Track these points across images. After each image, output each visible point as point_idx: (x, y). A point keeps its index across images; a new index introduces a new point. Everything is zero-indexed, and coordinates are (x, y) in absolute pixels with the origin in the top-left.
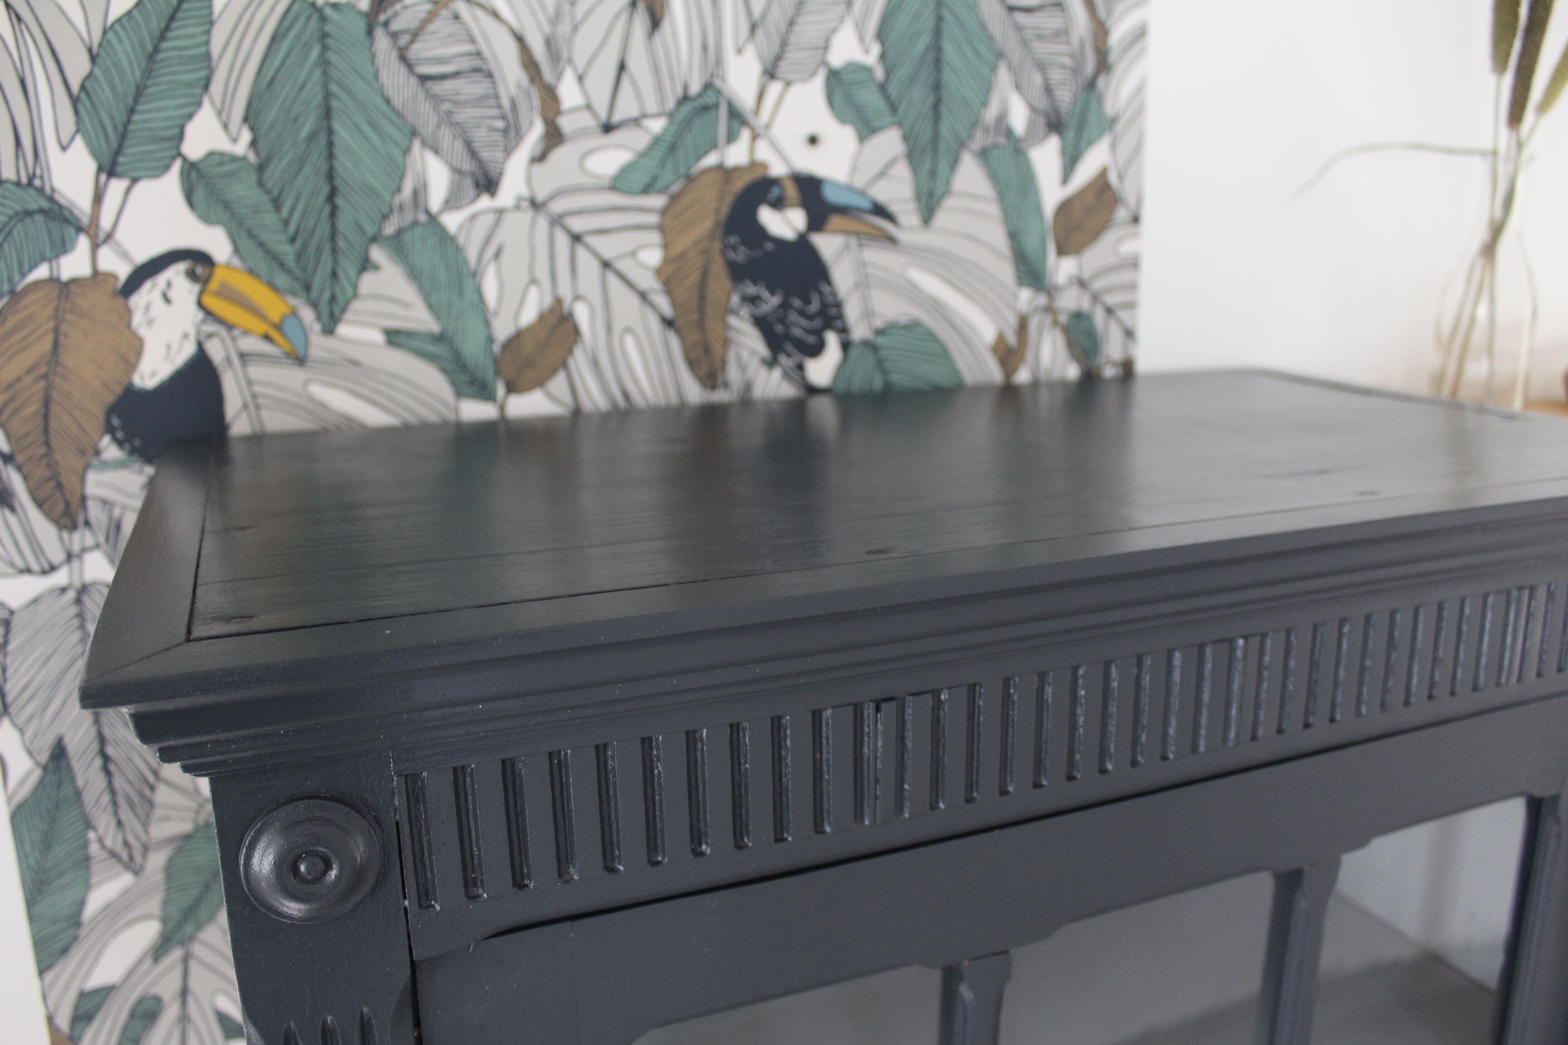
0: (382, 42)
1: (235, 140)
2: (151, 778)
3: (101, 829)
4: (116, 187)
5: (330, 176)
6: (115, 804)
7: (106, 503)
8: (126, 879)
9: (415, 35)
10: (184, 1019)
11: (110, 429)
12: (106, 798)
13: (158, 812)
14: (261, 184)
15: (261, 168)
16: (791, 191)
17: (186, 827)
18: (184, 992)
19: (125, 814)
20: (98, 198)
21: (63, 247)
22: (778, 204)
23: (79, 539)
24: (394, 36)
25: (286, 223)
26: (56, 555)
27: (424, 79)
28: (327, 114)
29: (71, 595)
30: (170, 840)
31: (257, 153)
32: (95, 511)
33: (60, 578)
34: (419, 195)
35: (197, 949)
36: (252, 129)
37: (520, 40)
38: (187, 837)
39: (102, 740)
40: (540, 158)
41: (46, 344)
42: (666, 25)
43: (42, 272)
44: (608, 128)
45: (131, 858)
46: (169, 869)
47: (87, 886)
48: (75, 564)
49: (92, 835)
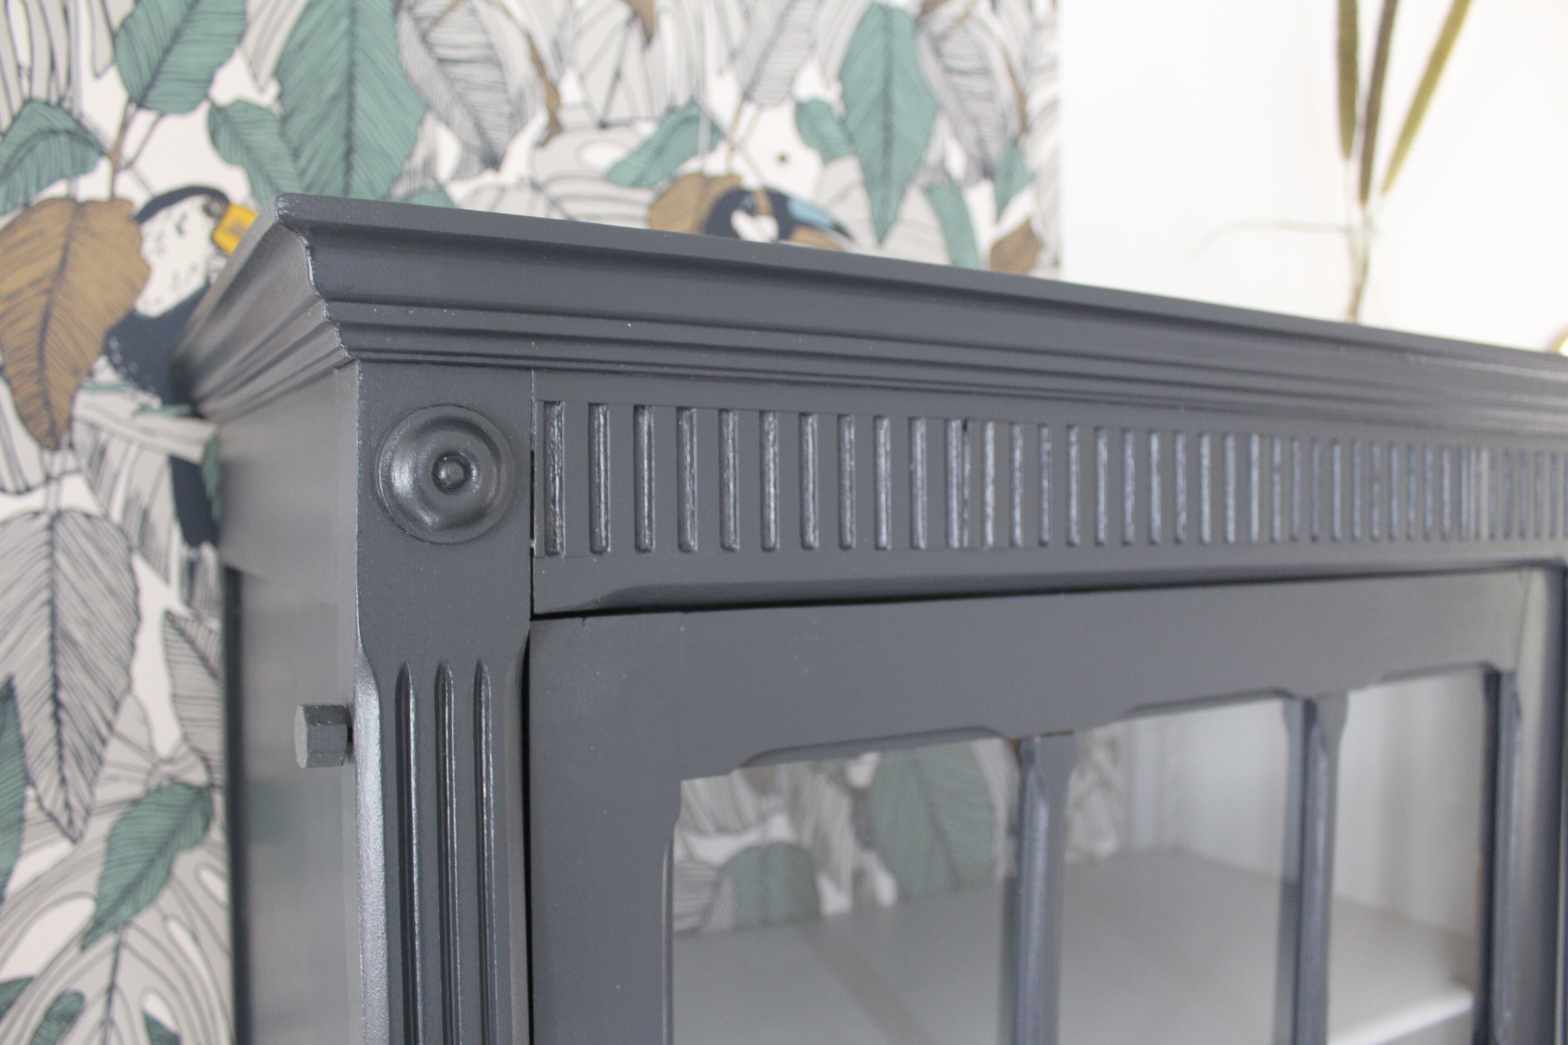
0: (406, 24)
1: (262, 90)
2: (104, 730)
3: (41, 787)
4: (143, 119)
5: (349, 135)
6: (61, 757)
7: (94, 427)
8: (63, 847)
9: (437, 20)
10: (107, 1022)
11: (107, 351)
12: (52, 751)
13: (107, 771)
14: (283, 134)
15: (285, 119)
16: (763, 202)
17: (135, 790)
18: (111, 988)
19: (71, 770)
20: (124, 127)
21: (83, 168)
22: (752, 212)
23: (60, 461)
24: (418, 20)
25: (303, 173)
26: (34, 475)
27: (442, 61)
28: (350, 79)
29: (44, 520)
30: (117, 804)
31: (283, 104)
32: (81, 435)
33: (35, 501)
34: (429, 164)
35: (132, 937)
36: (281, 83)
37: (530, 39)
38: (135, 802)
39: (56, 683)
40: (542, 143)
41: (53, 260)
42: (656, 45)
43: (59, 189)
44: (604, 125)
45: (71, 822)
46: (112, 839)
47: (17, 854)
48: (53, 487)
49: (30, 793)
